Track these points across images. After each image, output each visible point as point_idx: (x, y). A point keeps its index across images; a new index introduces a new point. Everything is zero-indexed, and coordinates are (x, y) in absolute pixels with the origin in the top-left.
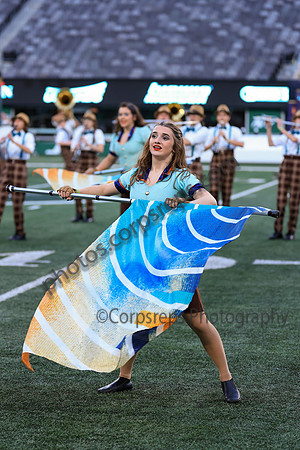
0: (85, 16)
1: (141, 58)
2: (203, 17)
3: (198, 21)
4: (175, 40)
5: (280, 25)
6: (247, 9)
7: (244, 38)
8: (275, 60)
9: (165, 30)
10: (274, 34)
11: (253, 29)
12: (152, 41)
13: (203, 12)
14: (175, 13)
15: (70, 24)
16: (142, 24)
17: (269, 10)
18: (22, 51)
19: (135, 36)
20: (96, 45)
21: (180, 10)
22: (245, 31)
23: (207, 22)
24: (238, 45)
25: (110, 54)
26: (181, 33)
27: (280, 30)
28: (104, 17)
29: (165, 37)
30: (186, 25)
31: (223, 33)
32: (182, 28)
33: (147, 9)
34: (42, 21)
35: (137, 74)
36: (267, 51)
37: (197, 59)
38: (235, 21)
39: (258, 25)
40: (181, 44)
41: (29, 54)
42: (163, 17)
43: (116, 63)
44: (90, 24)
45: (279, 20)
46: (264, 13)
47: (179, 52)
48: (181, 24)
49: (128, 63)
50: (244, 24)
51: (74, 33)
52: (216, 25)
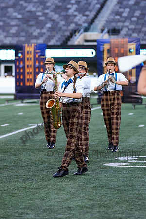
2: (33, 9)
3: (30, 12)
4: (13, 23)
5: (76, 13)
6: (60, 4)
7: (53, 21)
8: (68, 33)
9: (9, 18)
10: (72, 18)
11: (60, 15)
13: (34, 7)
14: (18, 7)
17: (73, 4)
21: (22, 5)
22: (55, 17)
23: (35, 12)
24: (49, 25)
26: (17, 19)
27: (76, 16)
29: (8, 21)
30: (23, 14)
31: (42, 18)
32: (20, 16)
33: (3, 5)
36: (64, 28)
37: (23, 34)
38: (51, 11)
39: (64, 13)
40: (16, 25)
42: (10, 10)
45: (77, 10)
46: (69, 6)
47: (13, 30)
48: (19, 14)
50: (56, 13)
52: (39, 14)
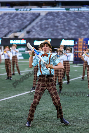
0: (51, 22)
1: (62, 33)
3: (81, 23)
4: (73, 28)
9: (71, 25)
12: (67, 28)
13: (83, 21)
15: (46, 24)
16: (66, 24)
18: (32, 31)
19: (63, 27)
20: (52, 29)
21: (77, 20)
23: (83, 23)
25: (55, 32)
26: (74, 26)
28: (56, 22)
29: (71, 27)
31: (87, 26)
32: (76, 25)
33: (68, 20)
34: (40, 23)
35: (60, 37)
37: (77, 33)
40: (75, 29)
41: (33, 32)
42: (72, 22)
43: (56, 34)
44: (52, 24)
47: (73, 31)
49: (59, 34)
51: (47, 26)
52: (85, 24)
